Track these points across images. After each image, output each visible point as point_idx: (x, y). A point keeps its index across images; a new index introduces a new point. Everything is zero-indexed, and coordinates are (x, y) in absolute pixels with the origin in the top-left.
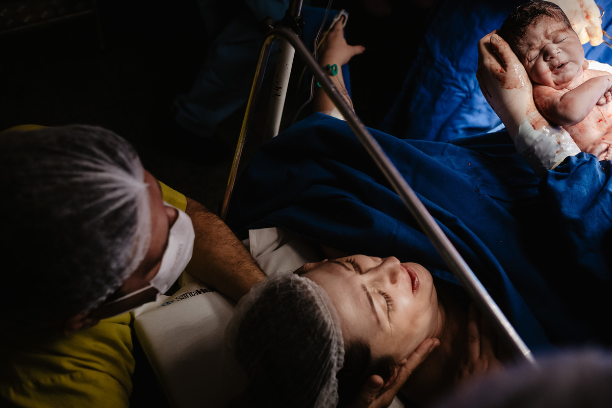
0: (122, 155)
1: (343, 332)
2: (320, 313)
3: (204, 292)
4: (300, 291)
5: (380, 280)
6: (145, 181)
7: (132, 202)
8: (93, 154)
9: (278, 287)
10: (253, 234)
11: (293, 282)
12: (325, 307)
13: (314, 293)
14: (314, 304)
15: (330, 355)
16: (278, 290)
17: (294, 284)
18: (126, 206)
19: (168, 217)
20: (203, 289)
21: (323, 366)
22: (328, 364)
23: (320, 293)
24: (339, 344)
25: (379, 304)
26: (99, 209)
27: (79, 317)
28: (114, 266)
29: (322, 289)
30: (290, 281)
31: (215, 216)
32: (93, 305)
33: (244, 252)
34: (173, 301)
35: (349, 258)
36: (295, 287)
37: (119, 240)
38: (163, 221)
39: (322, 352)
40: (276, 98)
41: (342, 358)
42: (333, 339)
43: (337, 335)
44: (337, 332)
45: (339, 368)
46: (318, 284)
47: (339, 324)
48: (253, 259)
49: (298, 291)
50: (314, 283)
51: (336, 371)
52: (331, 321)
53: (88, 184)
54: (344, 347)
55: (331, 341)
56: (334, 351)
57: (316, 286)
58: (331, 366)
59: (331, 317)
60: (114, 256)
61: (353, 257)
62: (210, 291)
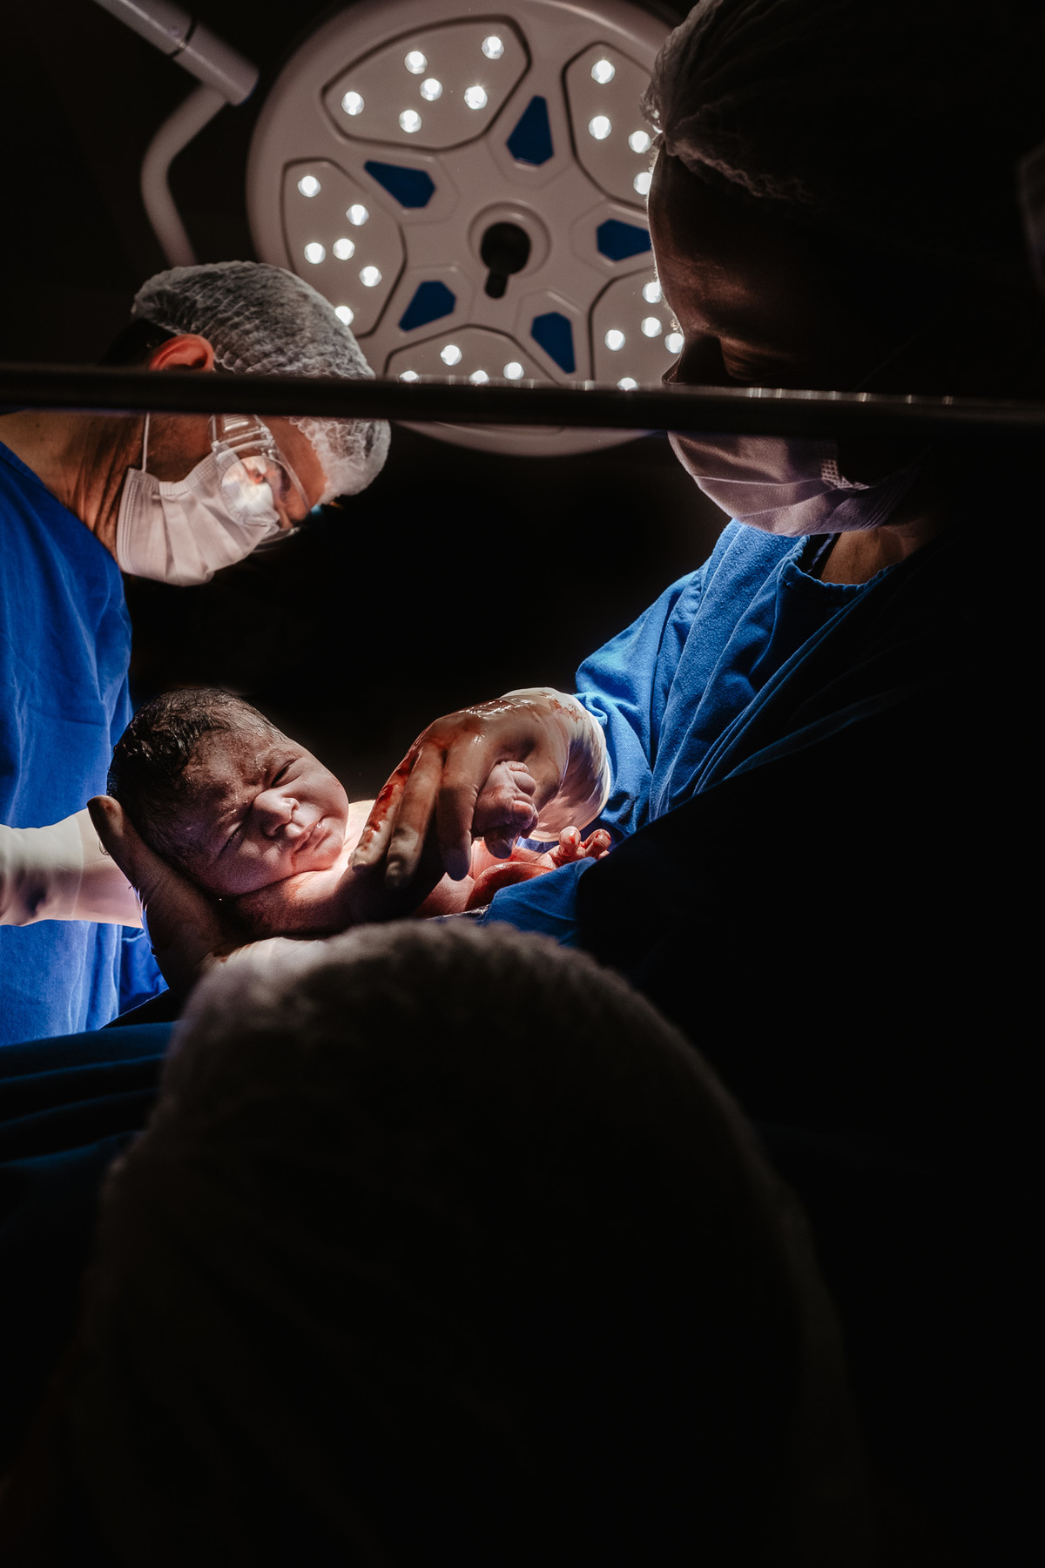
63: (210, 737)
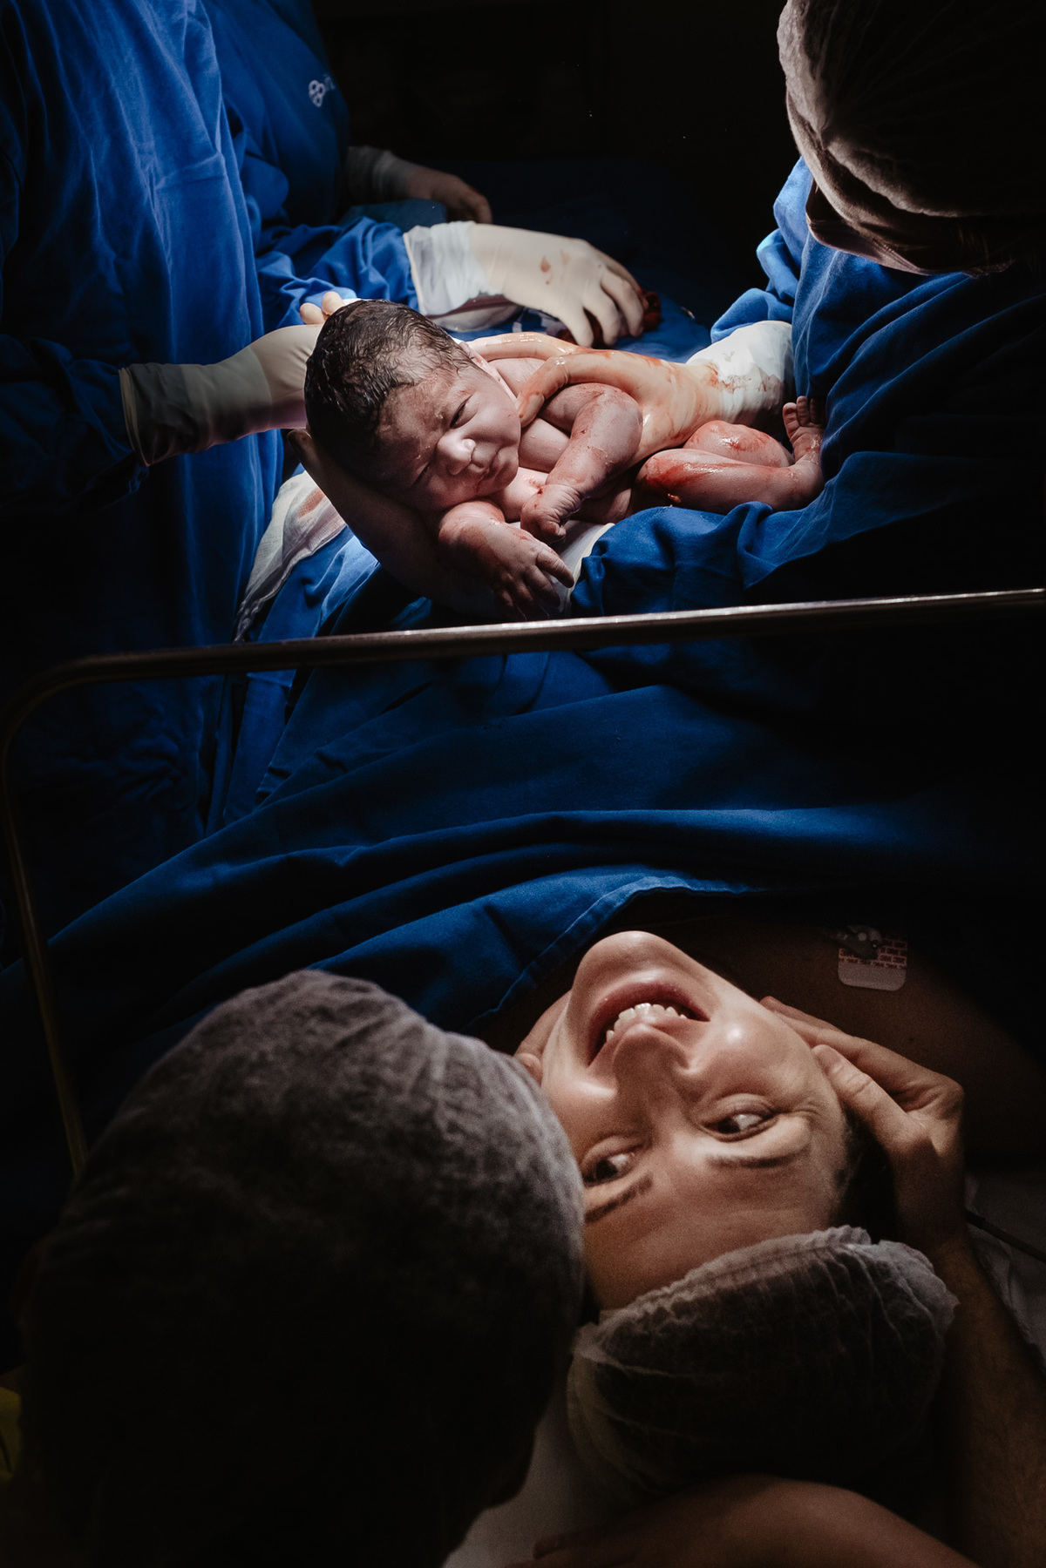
63: (396, 395)
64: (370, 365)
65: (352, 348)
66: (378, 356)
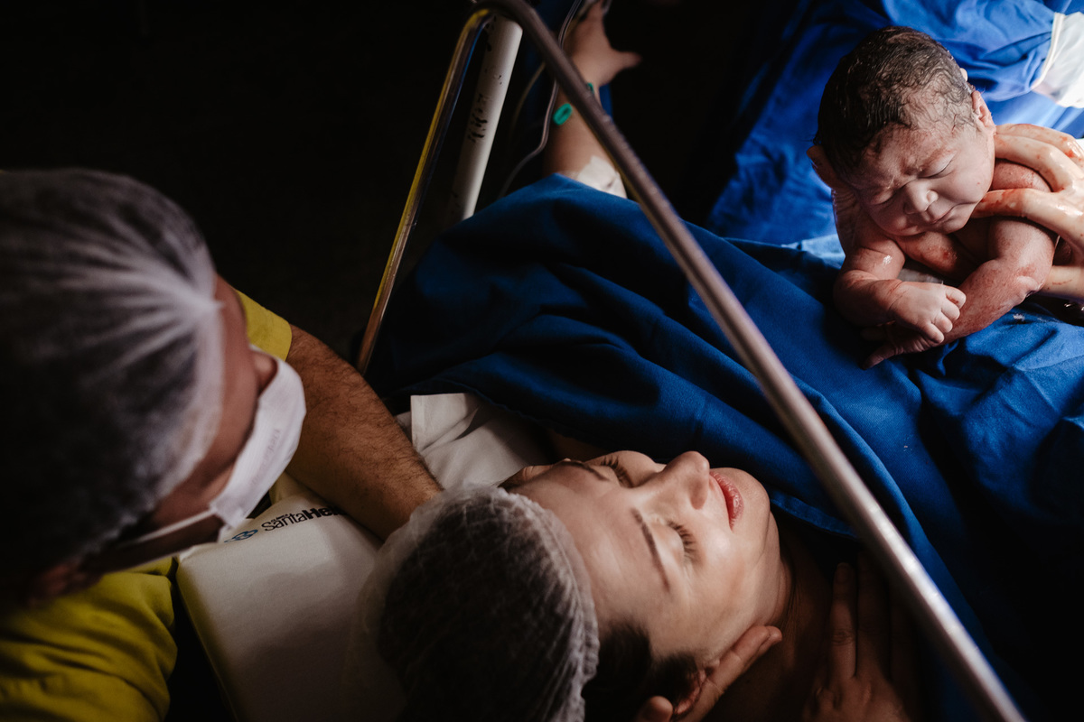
0: (171, 238)
1: (597, 604)
2: (551, 565)
3: (319, 516)
4: (511, 521)
5: (670, 500)
6: (217, 296)
7: (186, 339)
8: (110, 232)
9: (465, 512)
10: (419, 404)
11: (497, 502)
12: (561, 553)
13: (538, 525)
14: (538, 547)
15: (571, 651)
16: (465, 518)
17: (497, 507)
18: (173, 346)
19: (258, 374)
20: (317, 508)
21: (556, 673)
22: (566, 668)
23: (550, 524)
24: (588, 627)
25: (668, 547)
26: (117, 349)
27: (61, 570)
28: (141, 470)
29: (553, 515)
30: (489, 501)
31: (346, 365)
32: (93, 547)
33: (400, 440)
34: (256, 531)
35: (607, 458)
36: (498, 512)
37: (155, 417)
38: (246, 382)
39: (555, 644)
40: (474, 141)
41: (594, 655)
42: (577, 618)
43: (585, 610)
44: (583, 604)
45: (588, 677)
46: (544, 507)
47: (588, 587)
48: (415, 453)
49: (506, 519)
50: (537, 505)
51: (581, 682)
52: (572, 582)
53: (96, 295)
54: (597, 633)
55: (571, 621)
56: (577, 641)
57: (542, 510)
58: (572, 672)
59: (571, 571)
60: (142, 450)
61: (614, 456)
62: (329, 514)
64: (885, 92)
65: (879, 69)
66: (896, 87)
